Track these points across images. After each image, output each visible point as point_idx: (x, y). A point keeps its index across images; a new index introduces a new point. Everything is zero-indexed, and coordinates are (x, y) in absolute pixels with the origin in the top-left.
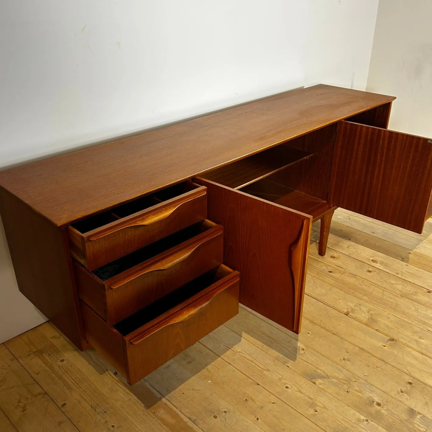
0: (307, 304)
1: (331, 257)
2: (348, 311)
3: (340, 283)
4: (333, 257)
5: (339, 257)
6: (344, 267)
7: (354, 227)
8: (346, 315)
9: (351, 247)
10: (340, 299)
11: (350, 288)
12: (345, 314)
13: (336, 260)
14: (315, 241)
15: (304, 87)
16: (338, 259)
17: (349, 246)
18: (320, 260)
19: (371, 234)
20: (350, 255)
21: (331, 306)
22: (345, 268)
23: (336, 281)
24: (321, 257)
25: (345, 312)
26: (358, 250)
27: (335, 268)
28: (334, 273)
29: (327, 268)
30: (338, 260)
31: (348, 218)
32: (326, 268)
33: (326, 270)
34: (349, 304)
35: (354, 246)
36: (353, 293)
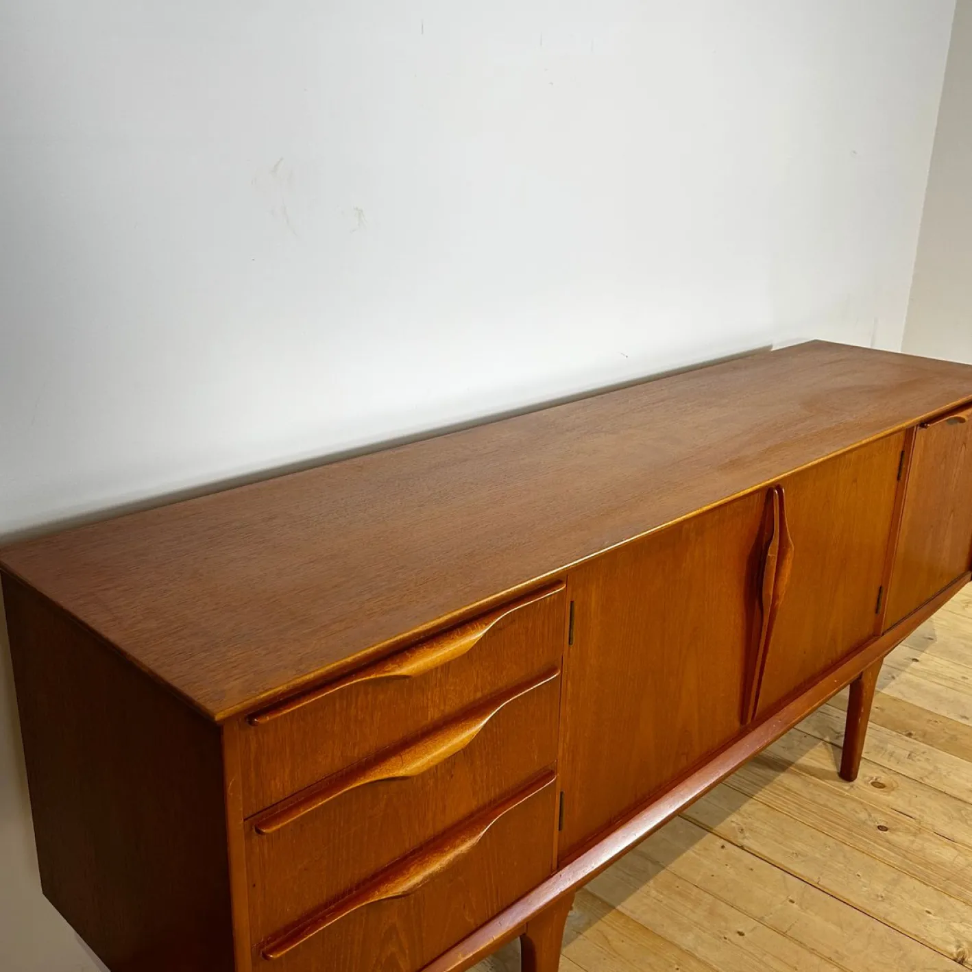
0: (841, 928)
1: (872, 784)
2: (960, 950)
3: (918, 864)
4: (878, 785)
5: (895, 785)
6: (916, 814)
7: (910, 702)
8: (959, 963)
9: (918, 757)
10: (929, 912)
11: (948, 879)
12: (955, 960)
13: (889, 793)
14: (822, 740)
15: (771, 347)
16: (893, 790)
17: (913, 754)
18: (846, 793)
19: (960, 720)
20: (921, 778)
21: (911, 934)
22: (918, 817)
23: (905, 857)
24: (846, 786)
25: (955, 955)
26: (940, 766)
27: (893, 817)
28: (894, 831)
29: (870, 815)
30: (893, 793)
31: (890, 676)
32: (867, 816)
33: (869, 823)
34: (956, 926)
35: (924, 753)
36: (960, 894)
